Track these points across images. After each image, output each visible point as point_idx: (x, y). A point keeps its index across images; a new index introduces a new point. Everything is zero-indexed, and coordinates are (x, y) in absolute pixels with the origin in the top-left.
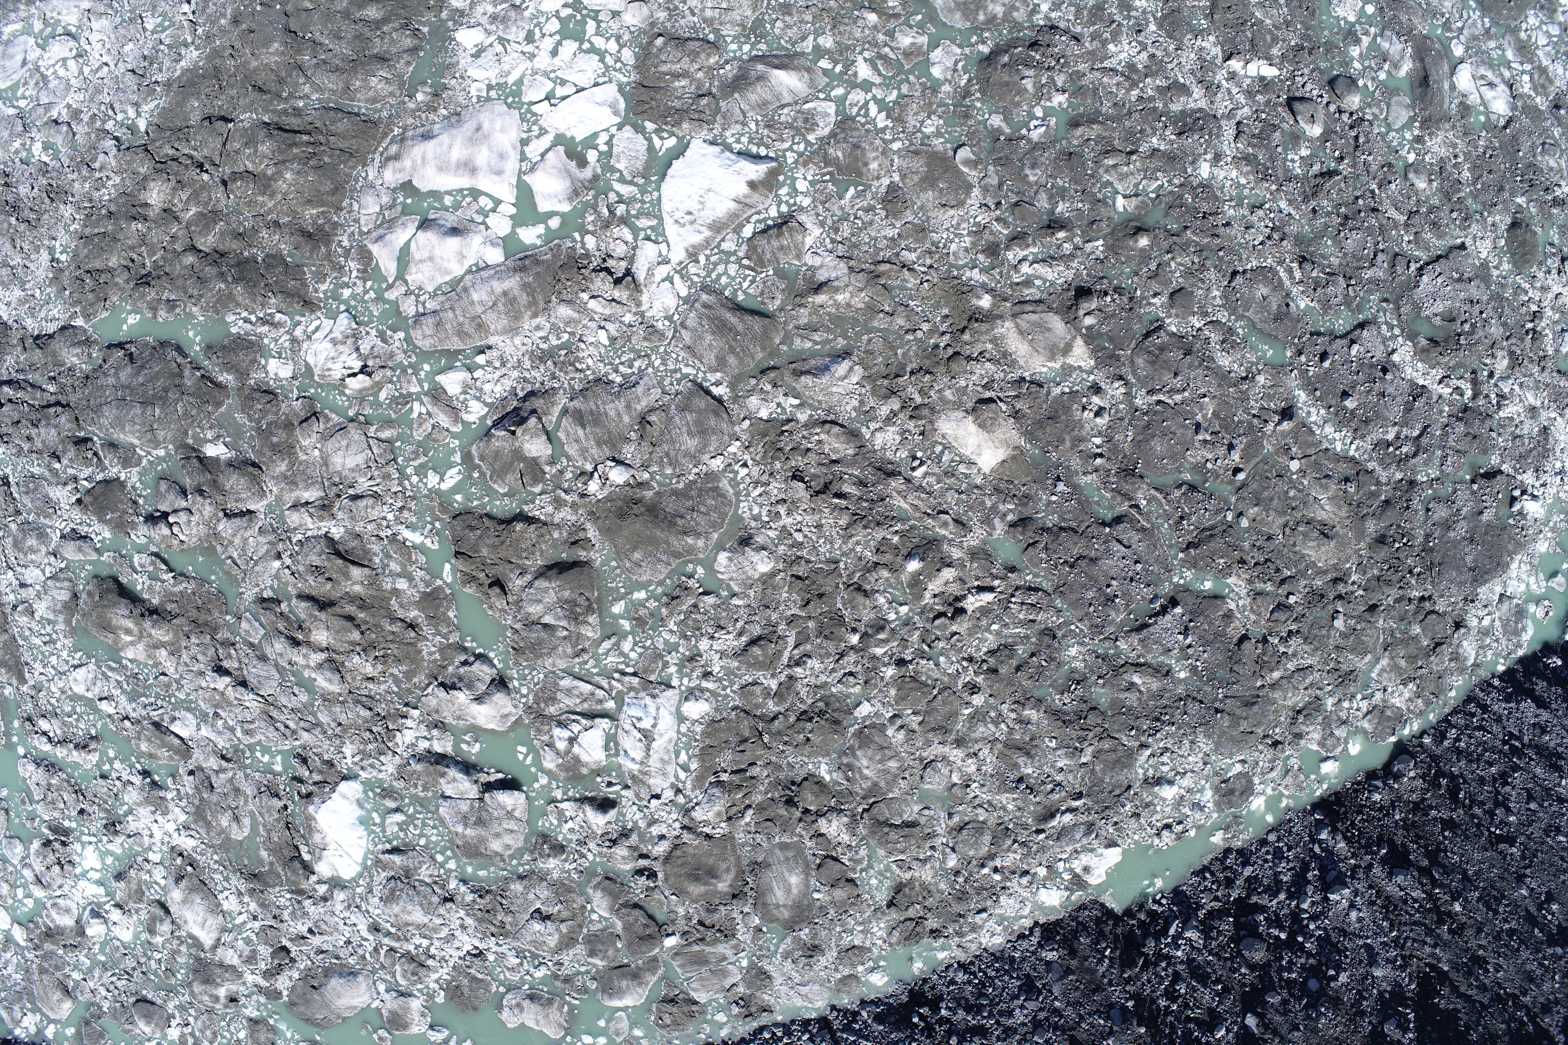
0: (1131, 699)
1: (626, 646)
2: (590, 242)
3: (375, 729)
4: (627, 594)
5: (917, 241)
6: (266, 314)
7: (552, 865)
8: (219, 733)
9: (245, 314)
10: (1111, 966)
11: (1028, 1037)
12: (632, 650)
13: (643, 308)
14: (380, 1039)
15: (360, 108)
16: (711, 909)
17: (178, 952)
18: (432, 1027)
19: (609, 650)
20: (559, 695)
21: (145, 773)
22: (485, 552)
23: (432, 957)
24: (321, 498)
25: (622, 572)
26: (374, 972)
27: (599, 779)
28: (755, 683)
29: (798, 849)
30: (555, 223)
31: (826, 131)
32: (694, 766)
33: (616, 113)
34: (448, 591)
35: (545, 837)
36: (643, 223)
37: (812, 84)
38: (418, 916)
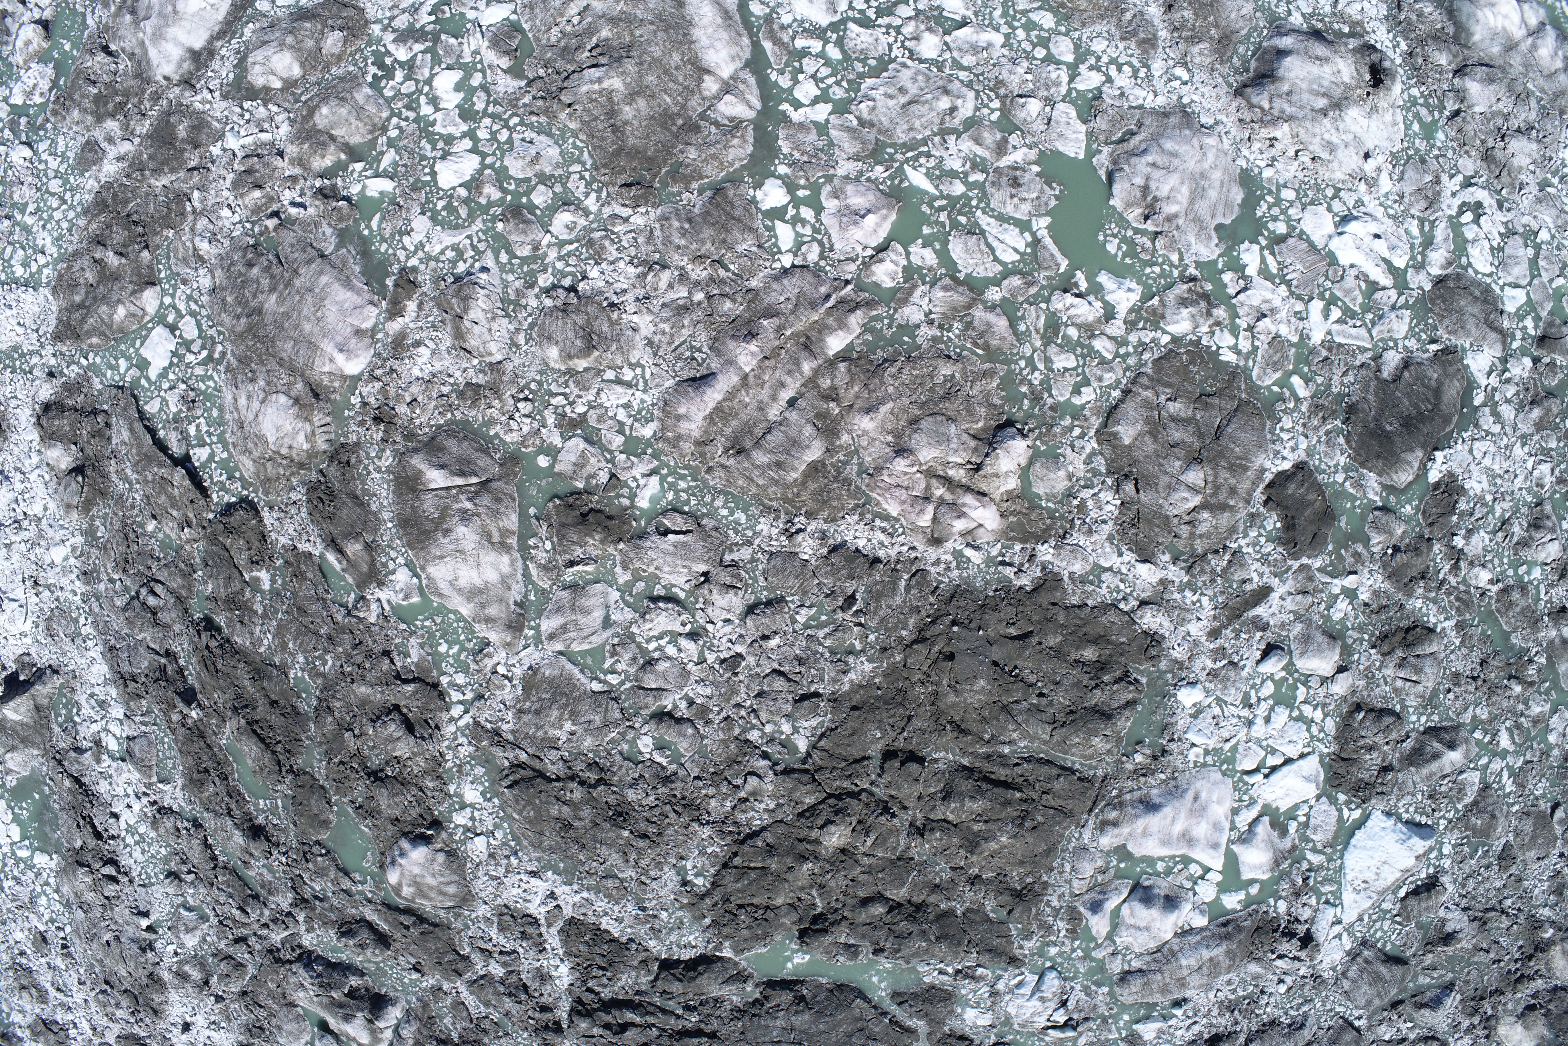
2: (1282, 906)
6: (965, 967)
9: (942, 965)
13: (1316, 963)
31: (1471, 800)
33: (1316, 785)
36: (1326, 889)
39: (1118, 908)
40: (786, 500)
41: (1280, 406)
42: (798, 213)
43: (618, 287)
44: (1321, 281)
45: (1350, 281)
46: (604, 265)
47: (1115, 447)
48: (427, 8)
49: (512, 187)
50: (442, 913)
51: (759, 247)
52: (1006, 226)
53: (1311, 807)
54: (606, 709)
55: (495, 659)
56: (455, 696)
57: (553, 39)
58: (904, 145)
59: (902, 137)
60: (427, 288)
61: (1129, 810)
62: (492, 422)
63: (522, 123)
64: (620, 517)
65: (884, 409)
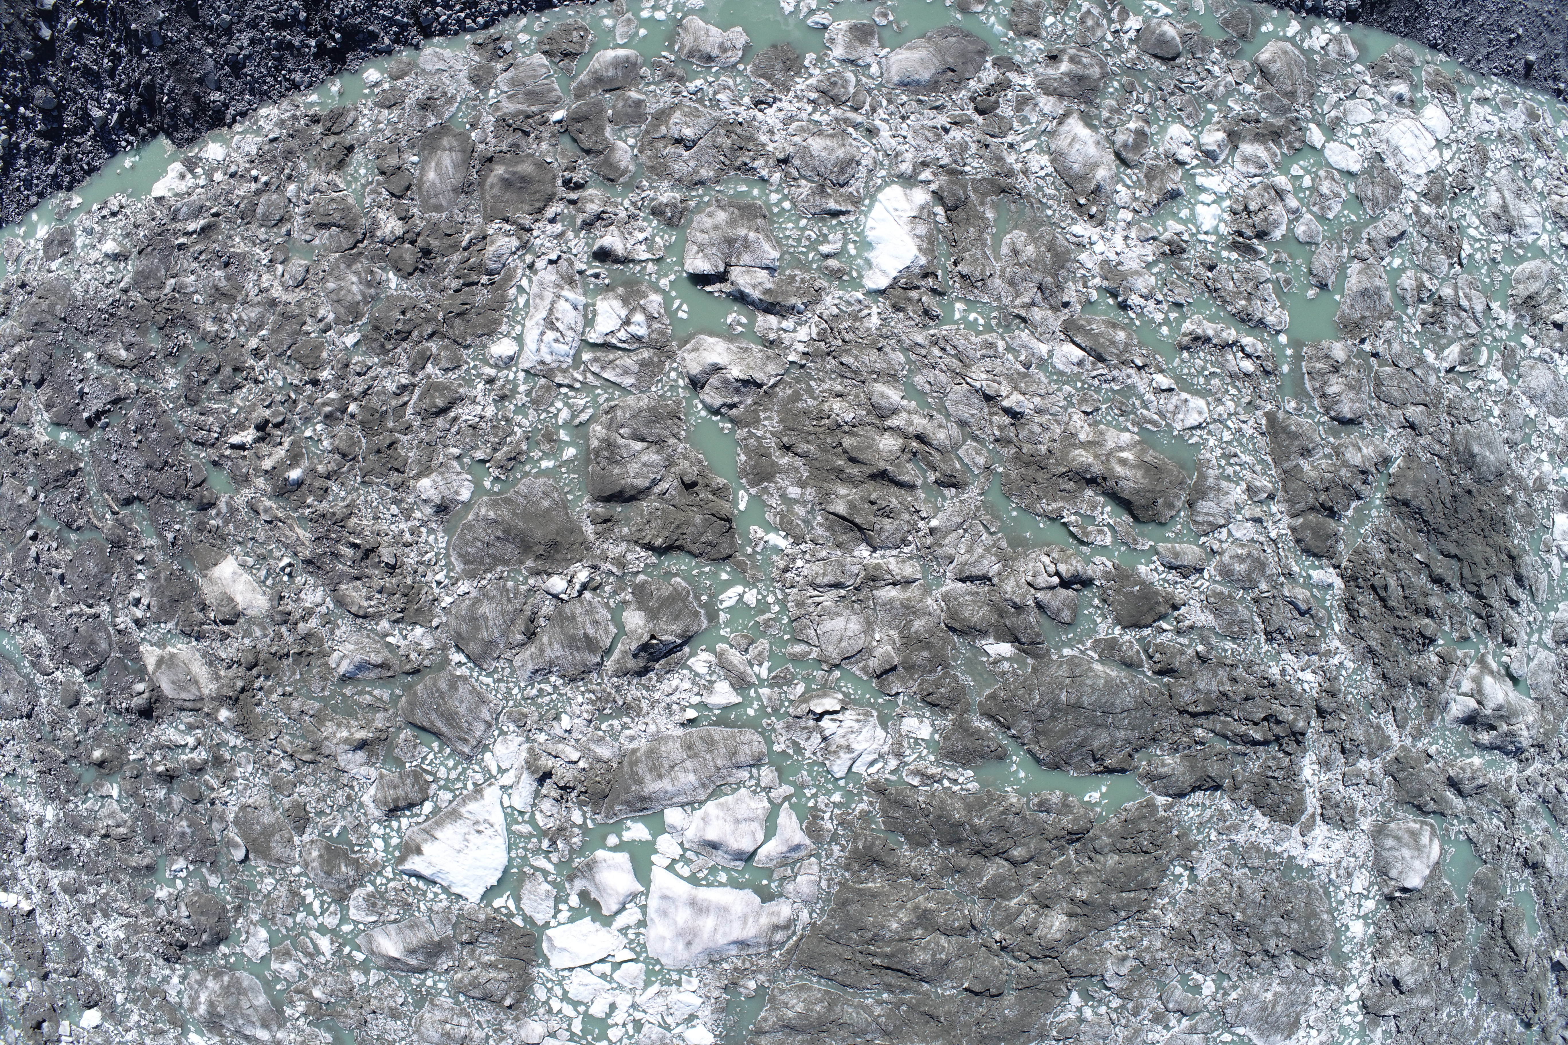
0: (130, 336)
1: (565, 414)
2: (577, 817)
3: (840, 342)
4: (560, 466)
5: (280, 778)
6: (931, 785)
7: (666, 195)
8: (1025, 346)
9: (956, 788)
10: (163, 85)
11: (236, 20)
12: (559, 410)
13: (527, 745)
14: (885, 15)
15: (818, 983)
16: (515, 146)
17: (1112, 111)
18: (825, 27)
19: (582, 411)
20: (636, 368)
21: (1124, 306)
22: (698, 519)
23: (810, 101)
24: (877, 588)
25: (562, 488)
26: (881, 85)
27: (607, 281)
28: (447, 370)
29: (426, 207)
30: (612, 840)
31: (356, 892)
32: (513, 291)
33: (550, 939)
34: (744, 481)
35: (670, 223)
36: (525, 829)
37: (370, 939)
38: (816, 144)
39: (767, 839)
50: (1400, 814)
53: (554, 917)
61: (761, 941)
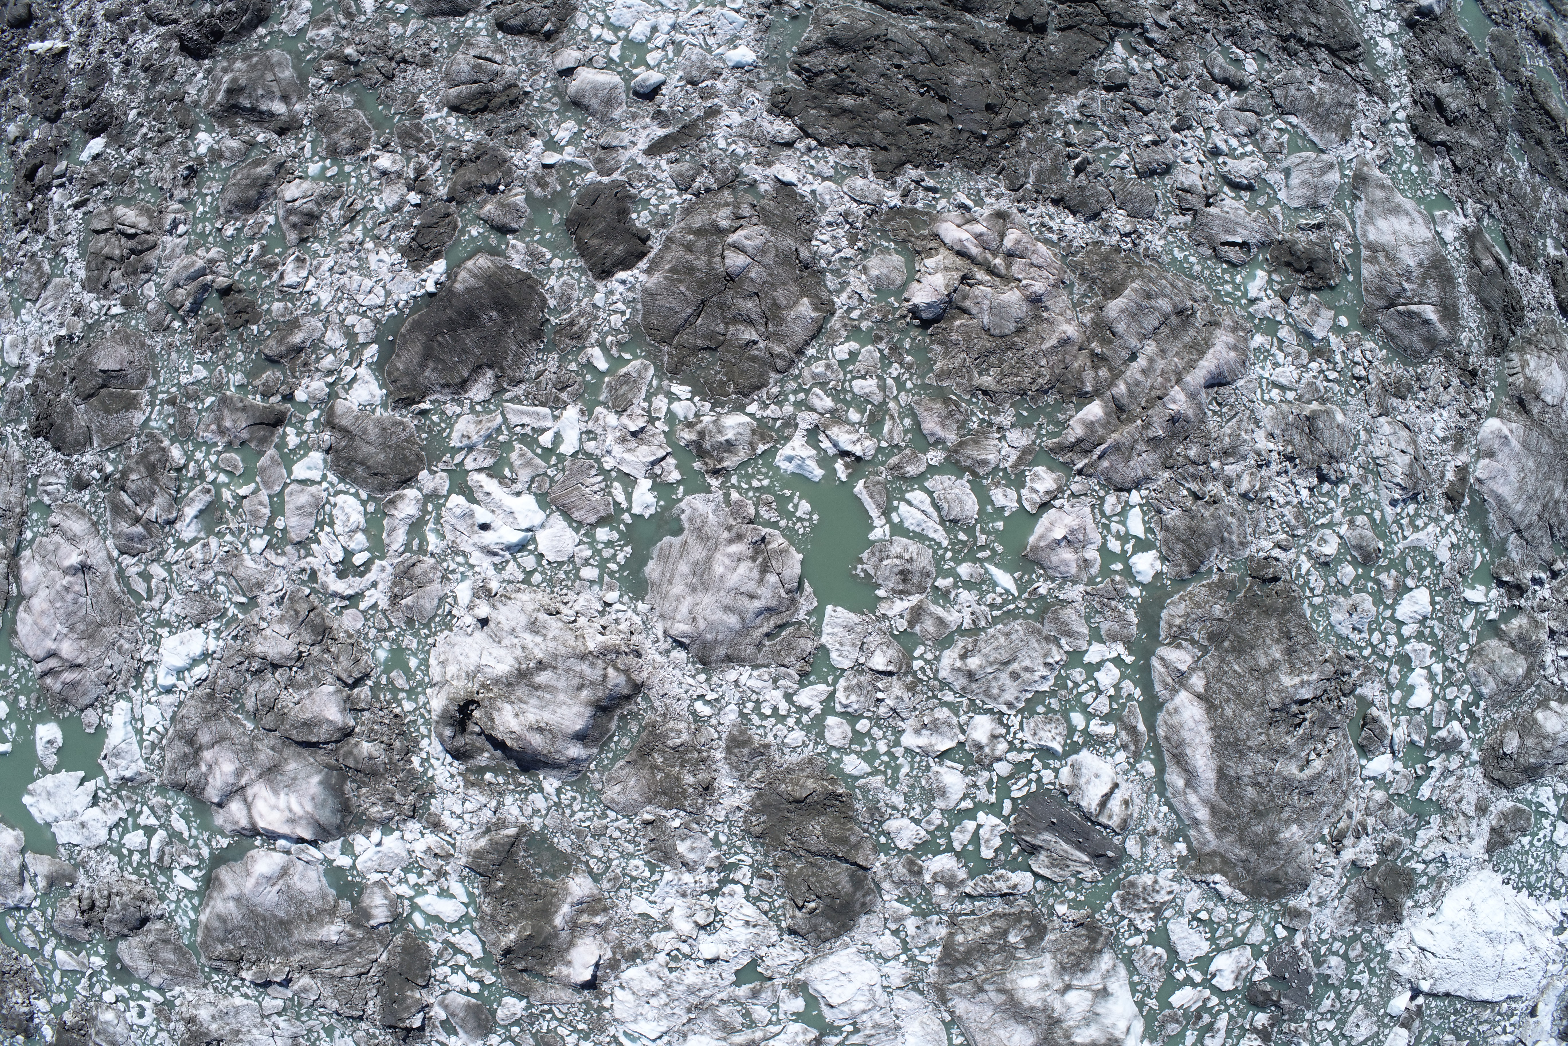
40: (1138, 265)
41: (625, 338)
42: (1123, 546)
43: (1284, 479)
44: (560, 475)
45: (524, 475)
46: (1295, 501)
47: (817, 296)
48: (1435, 774)
49: (1370, 584)
51: (1159, 512)
52: (918, 530)
54: (1286, 98)
55: (1374, 153)
56: (1403, 127)
57: (1332, 736)
58: (1016, 618)
59: (1017, 625)
60: (1438, 492)
62: (1386, 361)
63: (1361, 649)
64: (1279, 264)
65: (1052, 342)
